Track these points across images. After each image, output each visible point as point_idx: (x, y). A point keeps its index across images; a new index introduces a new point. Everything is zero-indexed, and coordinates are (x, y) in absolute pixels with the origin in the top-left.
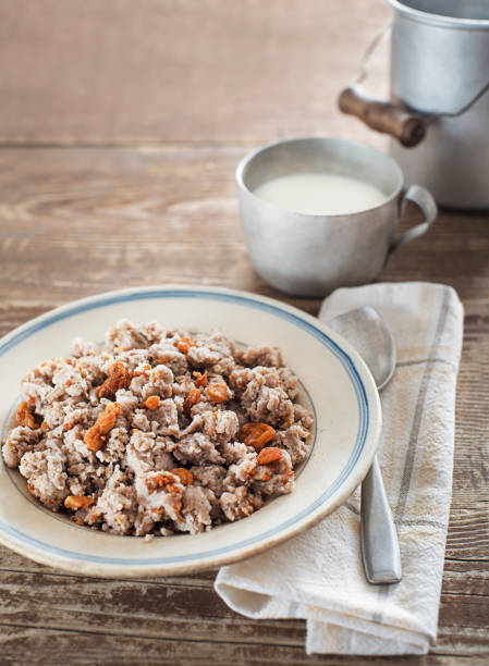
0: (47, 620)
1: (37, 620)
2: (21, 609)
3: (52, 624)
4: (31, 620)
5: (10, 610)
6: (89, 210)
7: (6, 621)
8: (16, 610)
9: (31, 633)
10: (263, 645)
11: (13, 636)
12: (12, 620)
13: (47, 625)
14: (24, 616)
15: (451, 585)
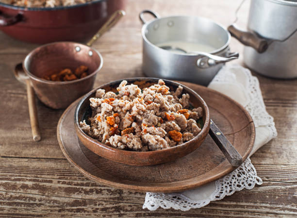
0: (127, 200)
1: (124, 200)
2: (116, 196)
3: (129, 201)
4: (121, 200)
5: (112, 196)
6: (120, 55)
7: (111, 200)
8: (115, 196)
9: (122, 204)
10: (212, 209)
11: (114, 205)
12: (113, 200)
13: (127, 202)
14: (118, 198)
15: (281, 190)
